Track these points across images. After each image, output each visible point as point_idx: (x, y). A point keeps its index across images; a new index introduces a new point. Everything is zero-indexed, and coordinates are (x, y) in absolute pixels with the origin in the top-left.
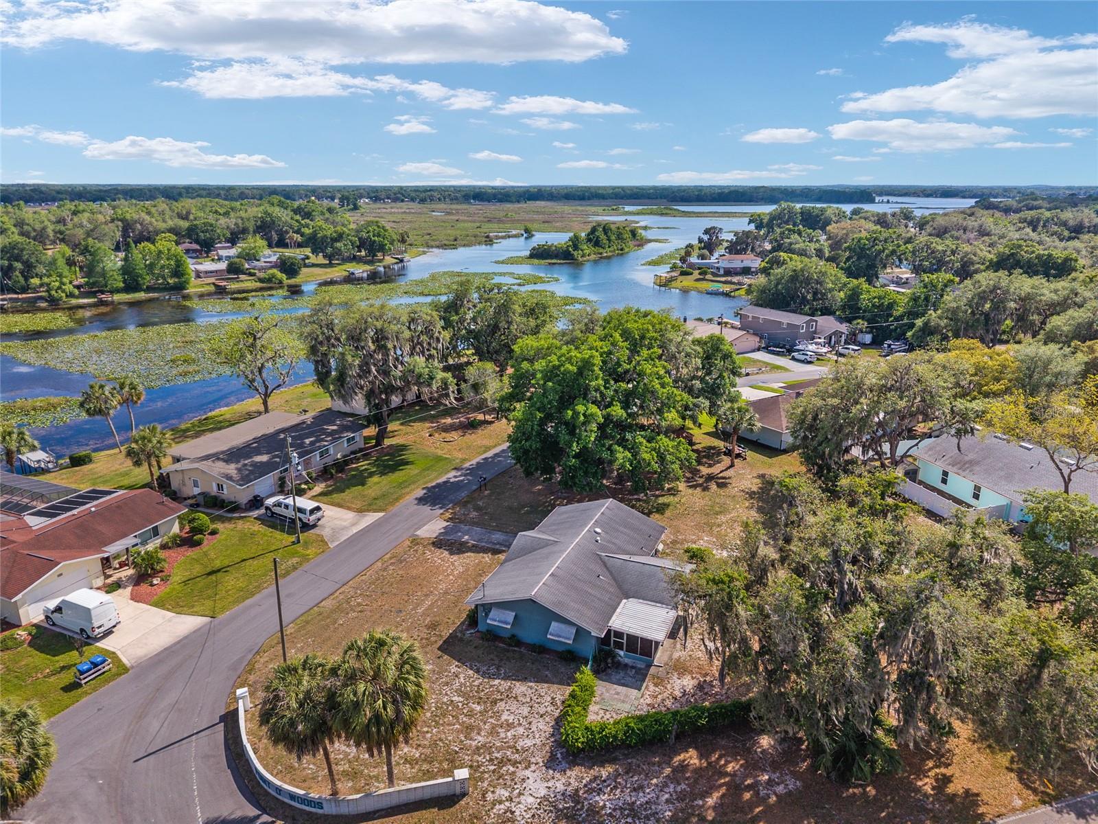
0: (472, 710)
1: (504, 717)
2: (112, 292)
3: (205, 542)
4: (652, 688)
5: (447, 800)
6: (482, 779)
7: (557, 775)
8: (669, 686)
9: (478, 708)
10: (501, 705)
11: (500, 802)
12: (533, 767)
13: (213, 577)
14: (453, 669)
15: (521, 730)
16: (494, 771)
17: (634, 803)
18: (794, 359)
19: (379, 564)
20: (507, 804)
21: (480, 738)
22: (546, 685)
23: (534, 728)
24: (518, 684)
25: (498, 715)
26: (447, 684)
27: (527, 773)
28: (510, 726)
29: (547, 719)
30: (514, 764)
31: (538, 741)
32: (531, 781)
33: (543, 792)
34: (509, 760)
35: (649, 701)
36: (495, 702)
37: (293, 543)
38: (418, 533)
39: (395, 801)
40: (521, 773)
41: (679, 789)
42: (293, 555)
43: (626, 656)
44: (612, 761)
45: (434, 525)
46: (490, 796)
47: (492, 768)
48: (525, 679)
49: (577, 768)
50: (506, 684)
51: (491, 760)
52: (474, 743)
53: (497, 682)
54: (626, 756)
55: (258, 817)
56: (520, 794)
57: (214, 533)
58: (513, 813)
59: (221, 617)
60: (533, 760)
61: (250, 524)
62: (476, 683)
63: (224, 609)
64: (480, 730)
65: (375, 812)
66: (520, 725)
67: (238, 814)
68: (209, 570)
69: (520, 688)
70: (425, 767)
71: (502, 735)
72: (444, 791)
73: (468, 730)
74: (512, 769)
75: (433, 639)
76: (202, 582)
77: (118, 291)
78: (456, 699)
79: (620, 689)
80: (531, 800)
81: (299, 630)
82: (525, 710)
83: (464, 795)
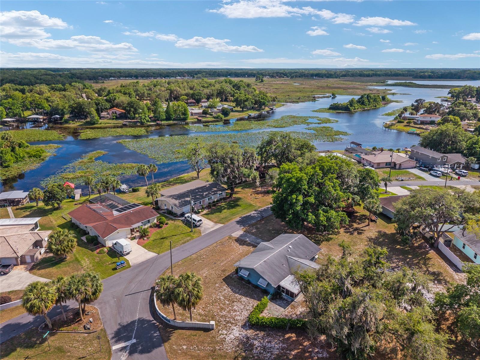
0: (225, 303)
1: (235, 308)
2: (161, 120)
3: (163, 227)
4: (290, 309)
5: (207, 330)
6: (220, 326)
7: (244, 331)
8: (296, 310)
9: (227, 302)
10: (235, 303)
11: (223, 335)
12: (237, 326)
13: (162, 240)
14: (225, 287)
15: (238, 313)
16: (224, 324)
17: (266, 346)
18: (431, 174)
19: (215, 244)
20: (225, 336)
21: (224, 313)
22: (253, 300)
23: (243, 314)
24: (243, 297)
25: (233, 306)
26: (220, 292)
27: (235, 328)
28: (235, 311)
29: (248, 312)
30: (232, 324)
31: (242, 318)
32: (235, 331)
33: (238, 335)
34: (231, 322)
35: (286, 313)
36: (233, 302)
37: (190, 232)
38: (232, 234)
39: (191, 326)
40: (233, 327)
41: (283, 346)
42: (189, 236)
43: (285, 296)
44: (264, 331)
45: (239, 232)
46: (220, 332)
47: (224, 323)
48: (247, 296)
49: (251, 330)
50: (240, 296)
51: (225, 321)
52: (222, 314)
53: (237, 295)
54: (269, 331)
55: (153, 321)
56: (230, 334)
57: (167, 224)
58: (225, 339)
59: (161, 254)
60: (238, 324)
61: (179, 223)
62: (230, 294)
63: (162, 252)
64: (225, 310)
65: (185, 328)
66: (239, 311)
67: (148, 318)
68: (162, 237)
69: (244, 299)
70: (204, 318)
71: (232, 313)
72: (207, 327)
73: (222, 309)
74: (230, 325)
75: (222, 275)
76: (158, 241)
77: (163, 120)
78: (222, 298)
79: (278, 307)
80: (233, 336)
81: (182, 264)
82: (242, 307)
83: (213, 329)
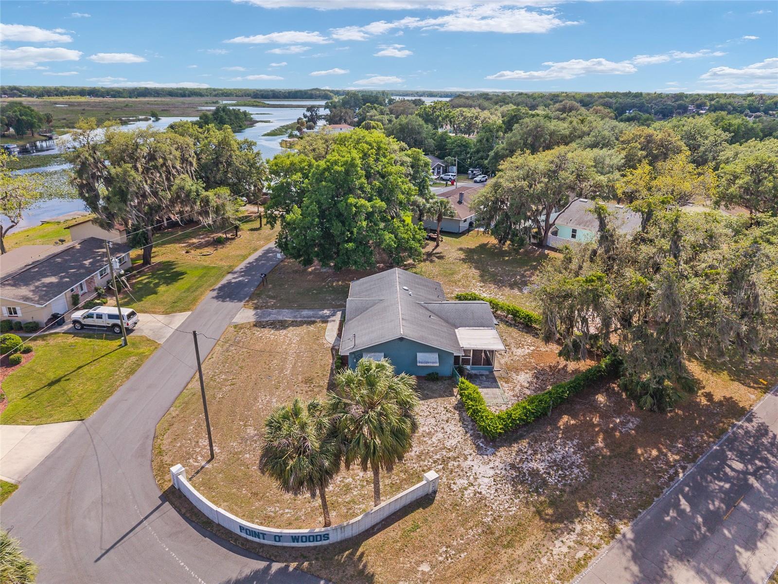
3: (23, 360)
4: (505, 385)
5: (426, 500)
7: (491, 458)
8: (516, 382)
11: (466, 489)
12: (470, 458)
15: (440, 435)
16: (444, 469)
17: (555, 461)
20: (471, 488)
23: (449, 431)
28: (430, 434)
29: (453, 422)
30: (455, 459)
31: (459, 439)
32: (476, 467)
33: (491, 473)
34: (450, 458)
35: (511, 393)
37: (121, 346)
38: (234, 320)
41: (575, 443)
43: (472, 369)
46: (454, 487)
47: (440, 467)
49: (501, 449)
56: (476, 479)
58: (480, 493)
59: (90, 418)
60: (466, 453)
63: (89, 411)
65: (373, 527)
66: (436, 431)
67: (247, 571)
71: (430, 442)
79: (485, 390)
83: (435, 492)
